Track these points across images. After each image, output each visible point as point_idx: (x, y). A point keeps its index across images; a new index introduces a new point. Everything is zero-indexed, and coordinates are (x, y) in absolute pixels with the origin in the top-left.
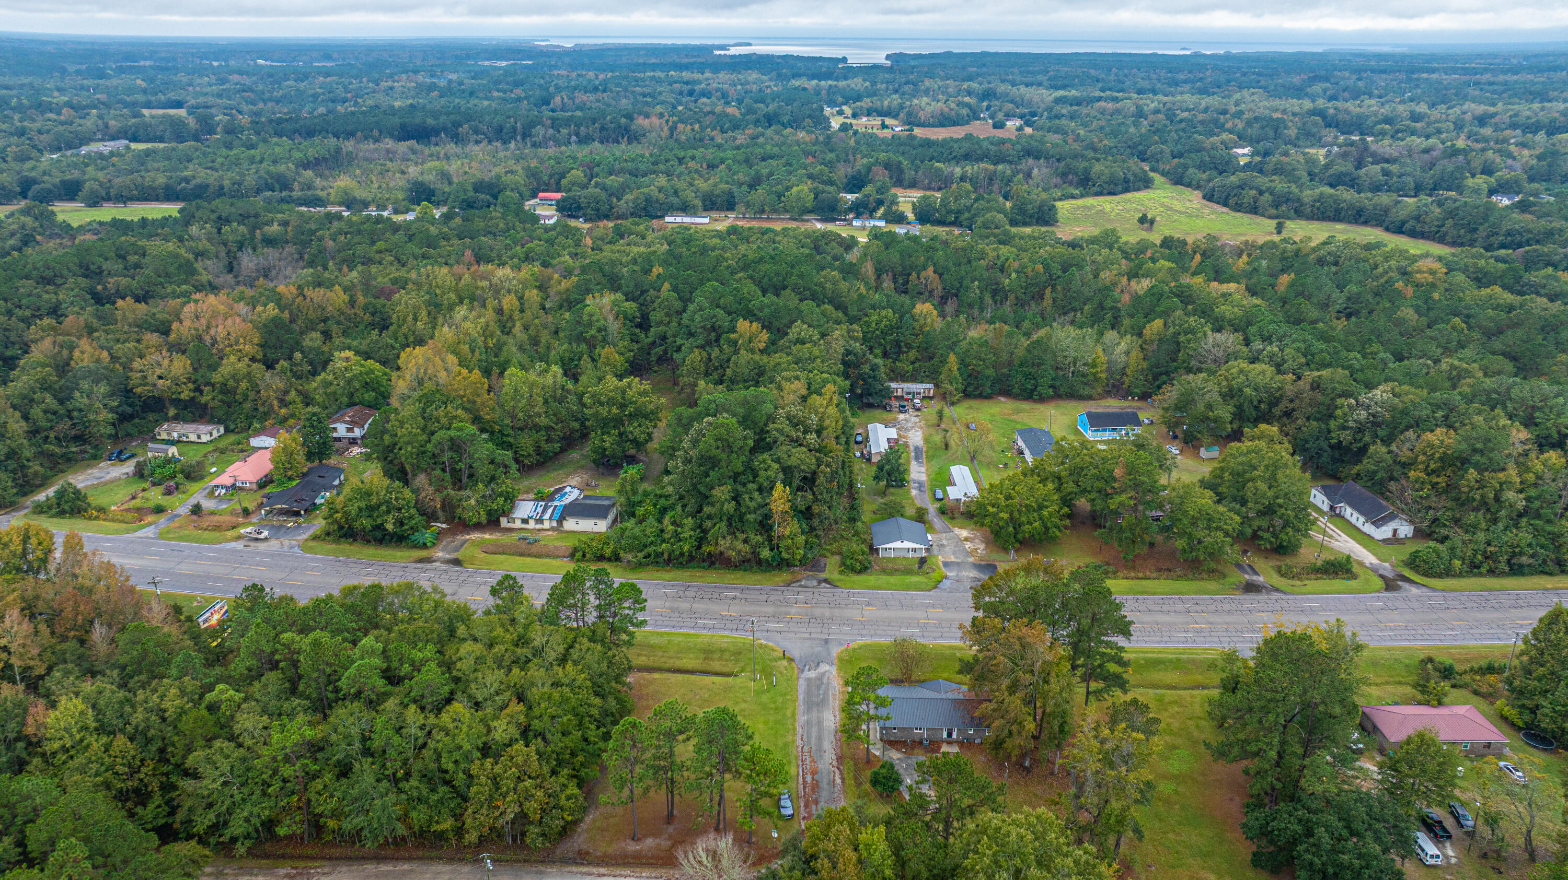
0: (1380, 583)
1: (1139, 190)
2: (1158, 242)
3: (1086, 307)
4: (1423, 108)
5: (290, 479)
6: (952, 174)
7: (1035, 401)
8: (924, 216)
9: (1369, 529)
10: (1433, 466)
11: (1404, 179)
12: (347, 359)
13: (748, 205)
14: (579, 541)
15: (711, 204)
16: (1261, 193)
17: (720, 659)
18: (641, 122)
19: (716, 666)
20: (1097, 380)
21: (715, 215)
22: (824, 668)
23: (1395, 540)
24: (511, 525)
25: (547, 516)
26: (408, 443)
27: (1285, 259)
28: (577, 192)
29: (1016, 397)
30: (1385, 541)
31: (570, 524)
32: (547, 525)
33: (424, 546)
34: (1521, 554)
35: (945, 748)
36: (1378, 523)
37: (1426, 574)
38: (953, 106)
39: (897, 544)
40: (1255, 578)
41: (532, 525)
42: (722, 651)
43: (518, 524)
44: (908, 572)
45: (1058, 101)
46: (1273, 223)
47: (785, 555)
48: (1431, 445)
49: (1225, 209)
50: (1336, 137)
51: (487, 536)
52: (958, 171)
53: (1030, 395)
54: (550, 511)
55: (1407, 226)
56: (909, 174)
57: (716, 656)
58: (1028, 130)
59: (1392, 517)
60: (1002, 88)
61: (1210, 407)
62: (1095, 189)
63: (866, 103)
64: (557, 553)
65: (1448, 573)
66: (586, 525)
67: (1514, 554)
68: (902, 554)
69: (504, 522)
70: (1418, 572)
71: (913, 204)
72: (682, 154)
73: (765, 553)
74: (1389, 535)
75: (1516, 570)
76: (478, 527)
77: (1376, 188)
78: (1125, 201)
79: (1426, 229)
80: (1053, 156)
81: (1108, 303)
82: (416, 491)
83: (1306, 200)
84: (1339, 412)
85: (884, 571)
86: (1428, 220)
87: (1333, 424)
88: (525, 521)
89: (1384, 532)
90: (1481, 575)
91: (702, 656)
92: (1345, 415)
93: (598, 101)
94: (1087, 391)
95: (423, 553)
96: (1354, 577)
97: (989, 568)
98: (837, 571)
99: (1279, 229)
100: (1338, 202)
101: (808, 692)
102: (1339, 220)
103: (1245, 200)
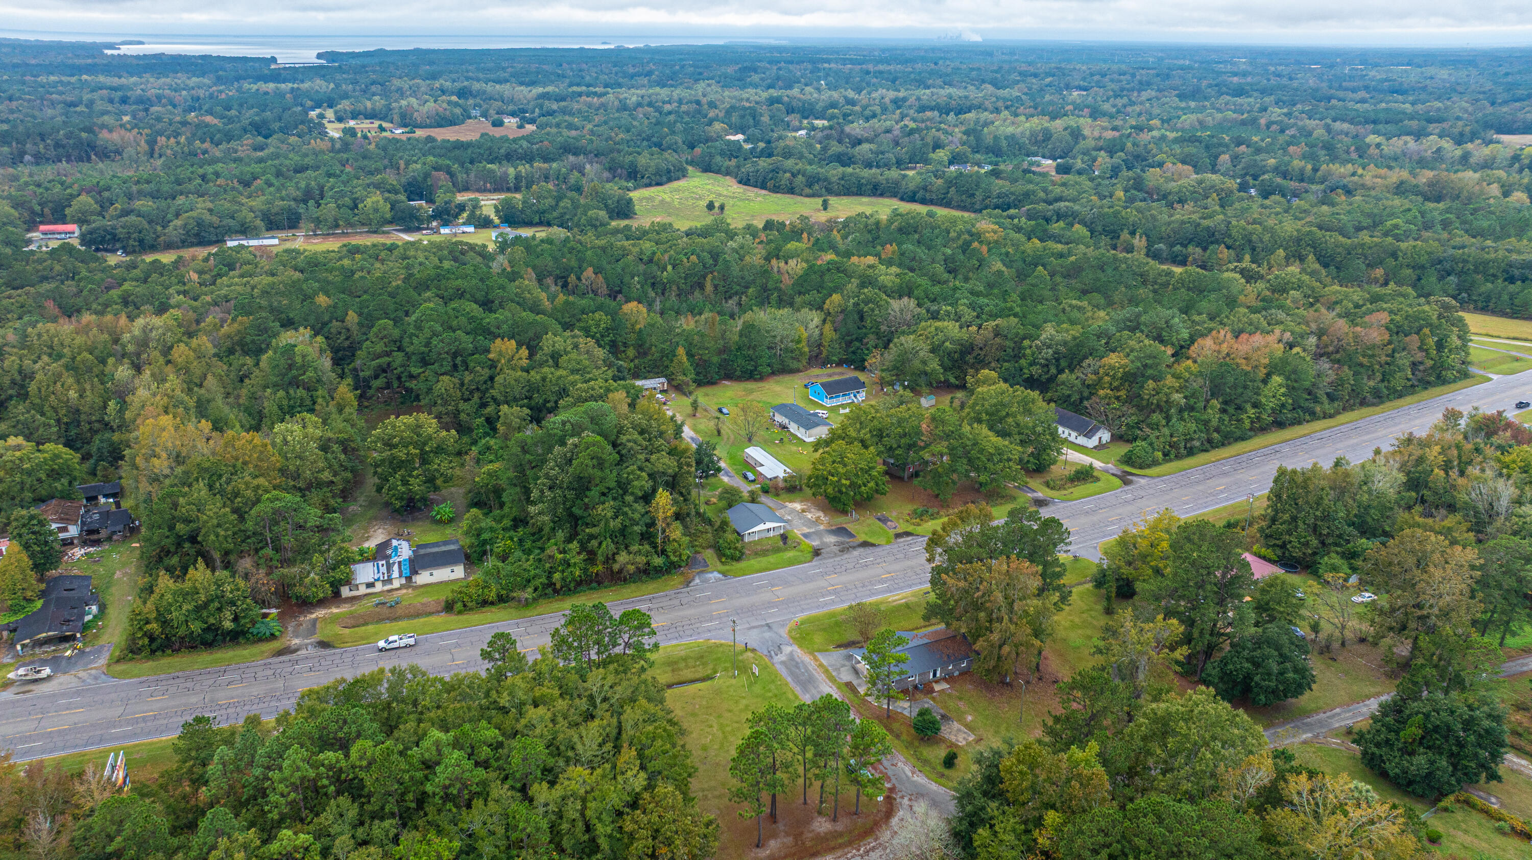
0: (1117, 482)
1: (678, 179)
2: (761, 226)
3: (751, 290)
4: (851, 94)
5: (29, 600)
6: (506, 174)
7: (756, 380)
8: (510, 217)
9: (1082, 440)
10: (1116, 384)
11: (887, 155)
12: (18, 448)
13: (318, 221)
14: (453, 591)
15: (273, 224)
16: (794, 175)
17: (687, 667)
18: (104, 135)
19: (688, 674)
20: (802, 354)
21: (283, 235)
22: (787, 649)
23: (1100, 447)
24: (355, 593)
25: (396, 574)
26: (219, 525)
27: (870, 232)
28: (98, 223)
29: (739, 379)
30: (1095, 448)
31: (423, 578)
32: (396, 584)
33: (273, 637)
34: (1192, 439)
35: (937, 687)
36: (1089, 435)
37: (1141, 468)
38: (445, 105)
39: (761, 527)
40: (1035, 495)
41: (379, 587)
42: (685, 659)
43: (363, 590)
44: (777, 550)
45: (545, 96)
46: (820, 201)
47: (674, 559)
48: (1112, 368)
49: (764, 192)
50: (801, 122)
51: (335, 610)
52: (511, 171)
53: (751, 374)
54: (396, 568)
55: (919, 195)
56: (461, 177)
57: (682, 665)
58: (530, 128)
59: (1098, 429)
60: (476, 86)
61: (924, 363)
62: (645, 181)
63: (345, 105)
64: (428, 609)
65: (1155, 463)
66: (443, 574)
67: (1186, 441)
68: (764, 535)
69: (345, 592)
70: (1133, 466)
71: (496, 207)
72: (201, 171)
73: (658, 561)
74: (1096, 443)
75: (1191, 452)
76: (322, 603)
77: (869, 165)
78: (677, 190)
79: (934, 197)
80: (591, 152)
81: (770, 285)
82: (246, 577)
83: (834, 179)
84: (1028, 351)
85: (757, 554)
86: (934, 189)
87: (1023, 362)
88: (370, 585)
89: (1093, 442)
90: (1171, 460)
91: (669, 669)
92: (1033, 354)
93: (12, 112)
94: (794, 365)
95: (275, 645)
96: (1097, 479)
97: (841, 531)
98: (718, 563)
99: (825, 206)
100: (859, 179)
101: (792, 673)
102: (861, 195)
103: (783, 182)
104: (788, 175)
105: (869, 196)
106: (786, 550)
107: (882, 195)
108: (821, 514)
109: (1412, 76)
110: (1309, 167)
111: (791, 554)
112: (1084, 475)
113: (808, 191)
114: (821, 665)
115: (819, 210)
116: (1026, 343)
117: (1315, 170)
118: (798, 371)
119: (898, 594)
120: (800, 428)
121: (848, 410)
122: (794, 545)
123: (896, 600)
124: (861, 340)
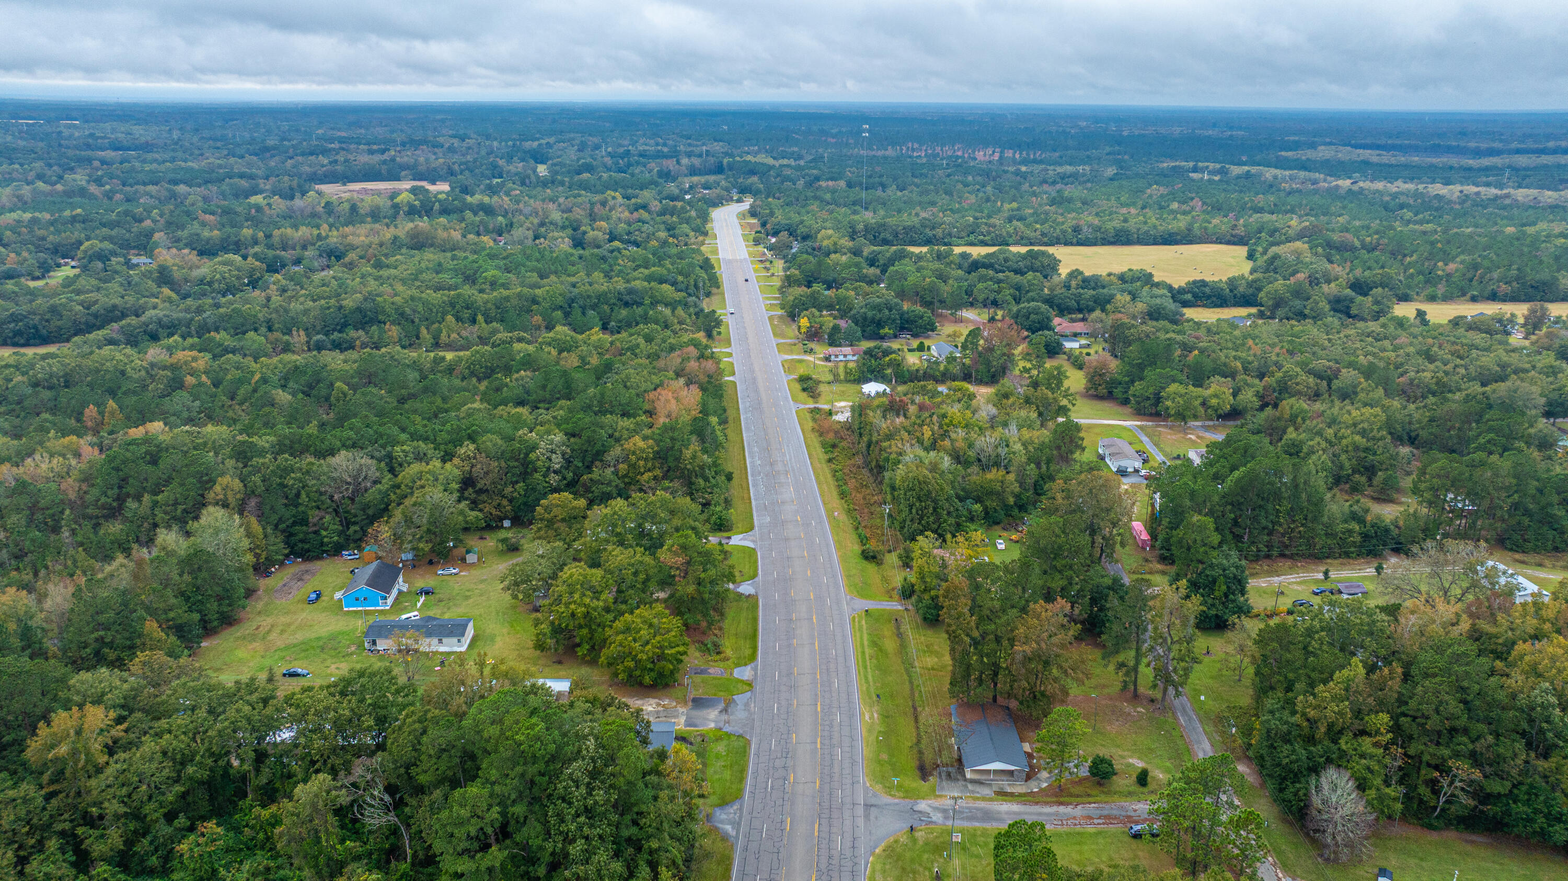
7: (231, 624)
10: (649, 465)
22: (923, 808)
48: (643, 450)
70: (726, 531)
84: (538, 463)
87: (537, 476)
96: (730, 553)
97: (700, 703)
101: (969, 819)
106: (706, 750)
108: (654, 701)
110: (261, 234)
111: (719, 748)
114: (960, 798)
118: (255, 591)
119: (862, 714)
120: (444, 640)
121: (422, 600)
122: (699, 739)
123: (871, 717)
124: (304, 522)
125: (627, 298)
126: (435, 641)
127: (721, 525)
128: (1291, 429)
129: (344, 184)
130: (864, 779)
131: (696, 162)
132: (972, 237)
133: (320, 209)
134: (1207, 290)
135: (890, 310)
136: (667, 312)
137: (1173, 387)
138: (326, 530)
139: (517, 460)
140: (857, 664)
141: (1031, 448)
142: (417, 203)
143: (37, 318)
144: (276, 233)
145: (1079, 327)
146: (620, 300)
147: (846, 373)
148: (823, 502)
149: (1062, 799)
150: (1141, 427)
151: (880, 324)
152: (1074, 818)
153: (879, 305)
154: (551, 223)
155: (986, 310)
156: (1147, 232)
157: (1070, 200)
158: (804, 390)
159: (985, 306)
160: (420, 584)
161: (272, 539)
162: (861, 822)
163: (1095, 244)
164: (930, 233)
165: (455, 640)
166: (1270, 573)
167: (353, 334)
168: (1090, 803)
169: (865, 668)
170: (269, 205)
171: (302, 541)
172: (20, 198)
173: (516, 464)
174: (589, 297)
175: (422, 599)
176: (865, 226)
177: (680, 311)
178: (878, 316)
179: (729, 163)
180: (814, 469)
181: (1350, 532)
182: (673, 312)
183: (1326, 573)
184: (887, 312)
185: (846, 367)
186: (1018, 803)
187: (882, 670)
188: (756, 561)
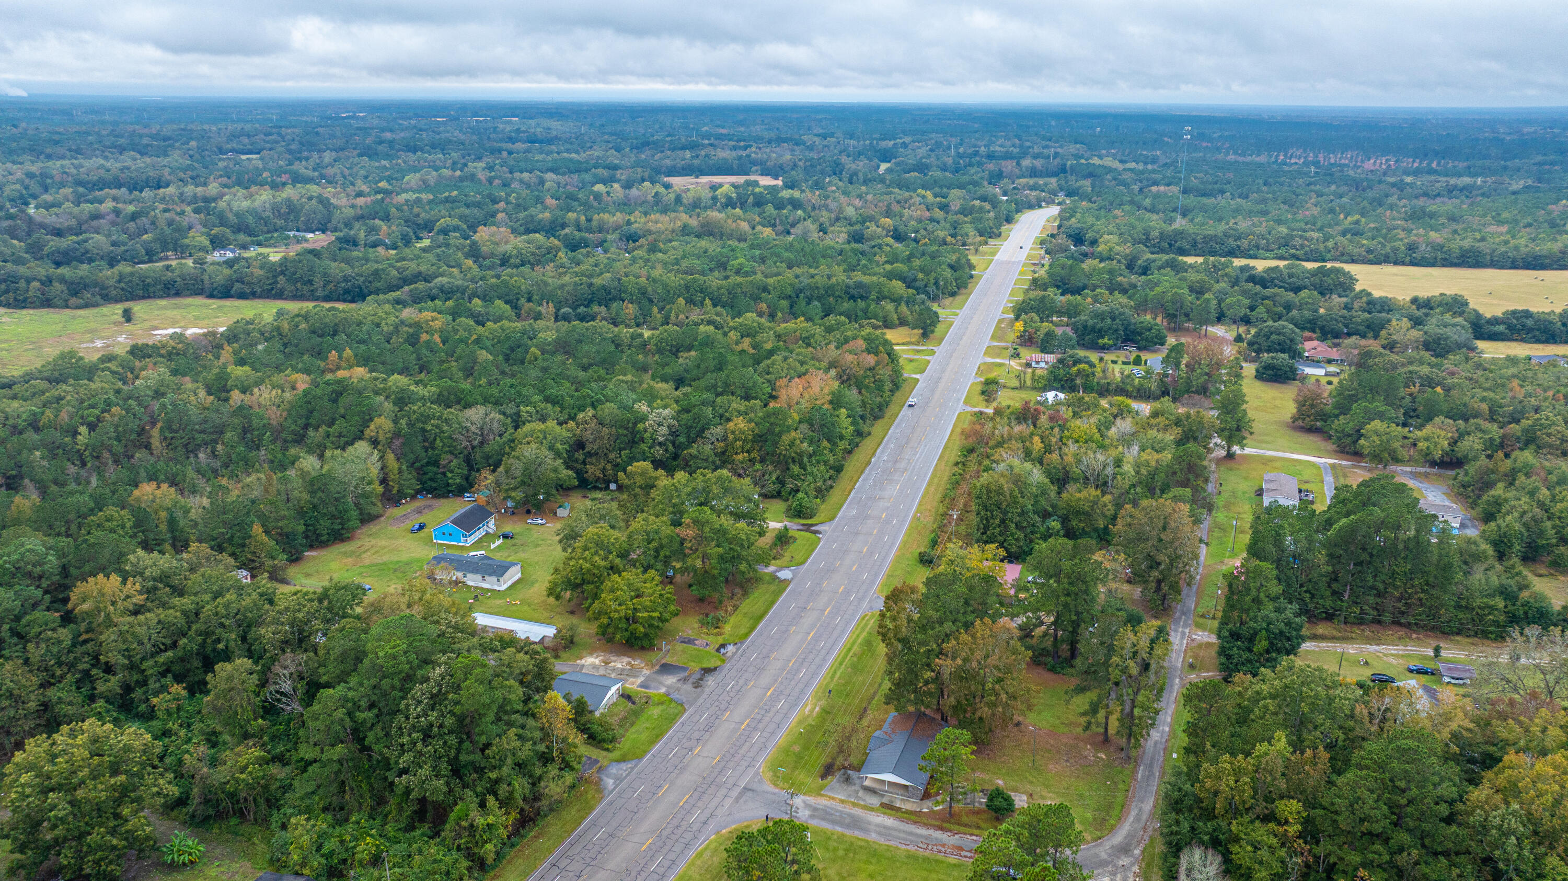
0: (809, 535)
7: (342, 540)
11: (130, 246)
16: (45, 283)
20: (376, 496)
22: (797, 802)
29: (325, 544)
37: (811, 517)
39: (609, 694)
40: (770, 569)
44: (635, 713)
46: (114, 310)
48: (742, 432)
53: (337, 535)
68: (609, 703)
70: (804, 518)
77: (113, 260)
79: (256, 289)
84: (646, 434)
85: (621, 726)
87: (642, 446)
94: (373, 510)
96: (795, 539)
97: (666, 668)
98: (604, 753)
99: (128, 316)
100: (143, 278)
101: (834, 822)
102: (149, 297)
103: (31, 294)
104: (36, 284)
105: (161, 297)
106: (642, 711)
107: (178, 294)
108: (626, 660)
109: (536, 127)
110: (583, 218)
111: (655, 711)
112: (783, 539)
113: (73, 301)
114: (842, 801)
115: (121, 323)
116: (640, 426)
117: (589, 220)
118: (378, 517)
119: (805, 705)
120: (487, 578)
121: (498, 543)
122: (644, 700)
123: (812, 711)
124: (436, 463)
125: (855, 292)
126: (479, 577)
127: (800, 512)
128: (1500, 485)
129: (697, 177)
130: (762, 764)
131: (1038, 163)
132: (1282, 251)
133: (650, 198)
134: (1530, 322)
135: (1113, 319)
136: (890, 307)
137: (1376, 424)
138: (452, 472)
139: (626, 429)
140: (835, 660)
141: (1144, 471)
142: (734, 195)
143: (362, 279)
144: (596, 217)
145: (1334, 354)
146: (847, 293)
147: (1033, 380)
148: (920, 502)
149: (945, 825)
150: (1333, 467)
151: (1100, 333)
152: (944, 845)
153: (1103, 312)
154: (845, 219)
155: (1235, 327)
156: (1504, 254)
157: (1432, 216)
158: (983, 393)
159: (1235, 322)
160: (508, 528)
161: (406, 475)
162: (728, 802)
163: (1433, 265)
164: (1232, 243)
165: (495, 579)
166: (1369, 640)
167: (596, 308)
168: (972, 835)
169: (841, 664)
170: (608, 193)
171: (431, 479)
172: (424, 181)
173: (625, 432)
174: (818, 288)
175: (501, 540)
176: (1161, 233)
177: (903, 308)
178: (1100, 325)
179: (1071, 166)
180: (935, 470)
181: (1492, 608)
182: (896, 308)
183: (1437, 650)
184: (1109, 321)
185: (1033, 373)
186: (897, 818)
187: (856, 668)
188: (813, 550)
